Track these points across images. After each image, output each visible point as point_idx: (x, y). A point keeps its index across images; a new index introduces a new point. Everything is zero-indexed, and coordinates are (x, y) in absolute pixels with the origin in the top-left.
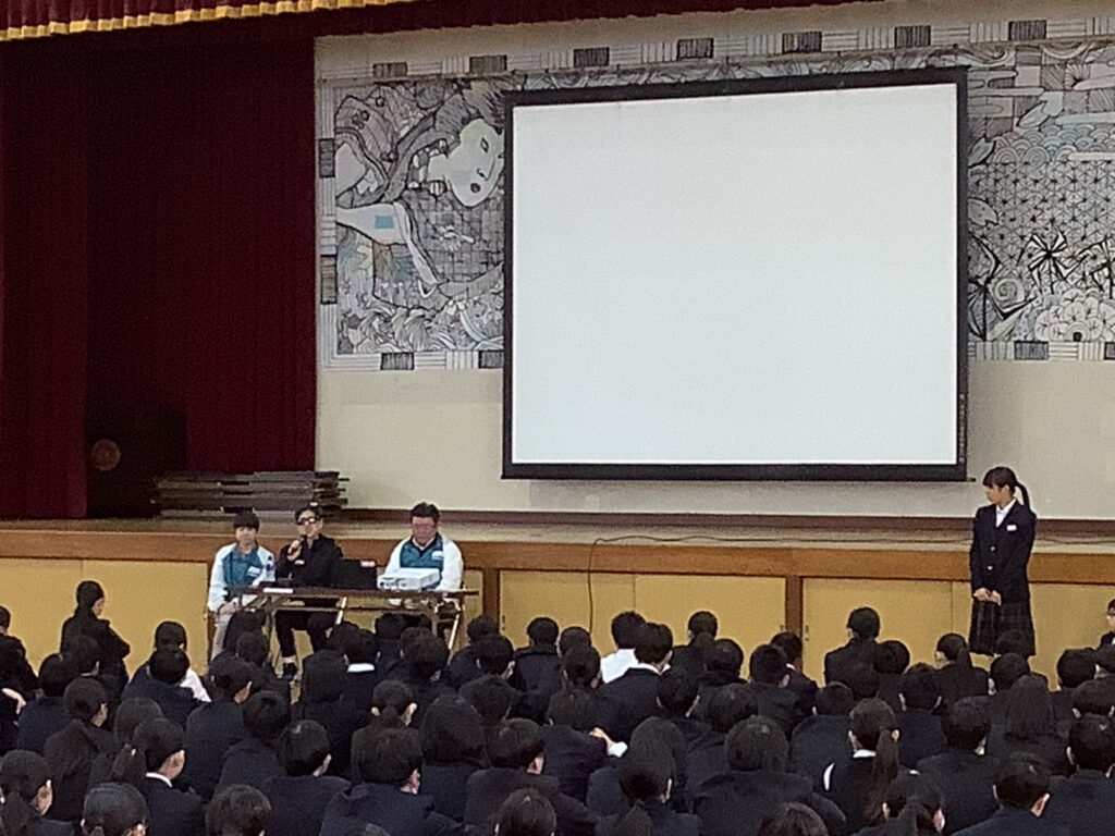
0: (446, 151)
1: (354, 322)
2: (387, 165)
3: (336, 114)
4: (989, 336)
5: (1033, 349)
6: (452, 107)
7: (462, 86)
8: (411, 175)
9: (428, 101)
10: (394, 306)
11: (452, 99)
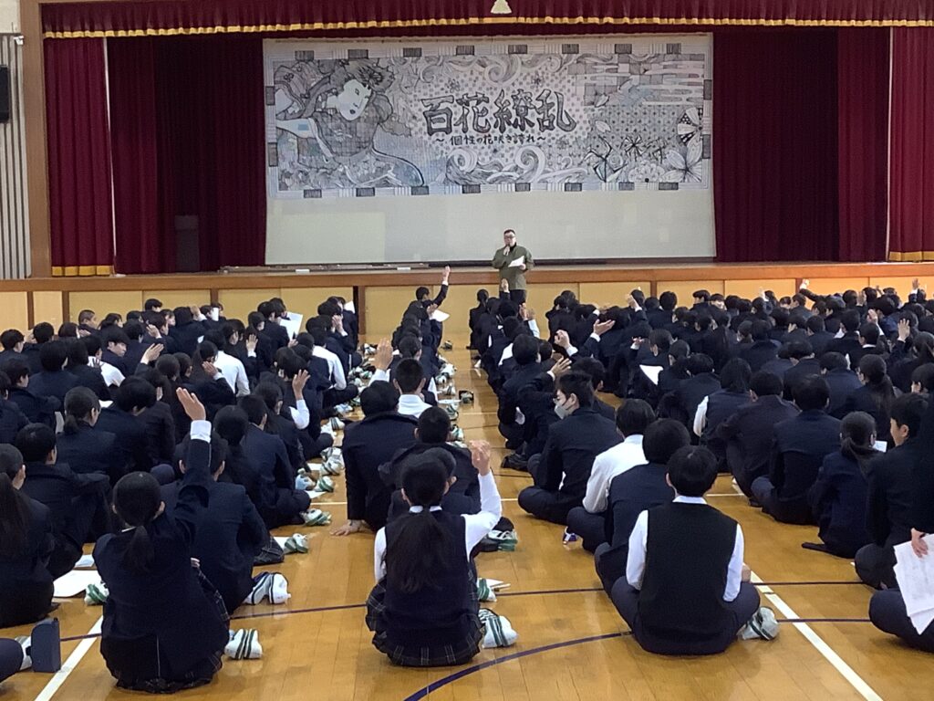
0: (337, 94)
1: (288, 175)
2: (304, 100)
3: (275, 75)
4: (608, 180)
5: (627, 185)
6: (339, 74)
7: (344, 63)
8: (317, 103)
9: (326, 69)
10: (311, 167)
11: (339, 70)
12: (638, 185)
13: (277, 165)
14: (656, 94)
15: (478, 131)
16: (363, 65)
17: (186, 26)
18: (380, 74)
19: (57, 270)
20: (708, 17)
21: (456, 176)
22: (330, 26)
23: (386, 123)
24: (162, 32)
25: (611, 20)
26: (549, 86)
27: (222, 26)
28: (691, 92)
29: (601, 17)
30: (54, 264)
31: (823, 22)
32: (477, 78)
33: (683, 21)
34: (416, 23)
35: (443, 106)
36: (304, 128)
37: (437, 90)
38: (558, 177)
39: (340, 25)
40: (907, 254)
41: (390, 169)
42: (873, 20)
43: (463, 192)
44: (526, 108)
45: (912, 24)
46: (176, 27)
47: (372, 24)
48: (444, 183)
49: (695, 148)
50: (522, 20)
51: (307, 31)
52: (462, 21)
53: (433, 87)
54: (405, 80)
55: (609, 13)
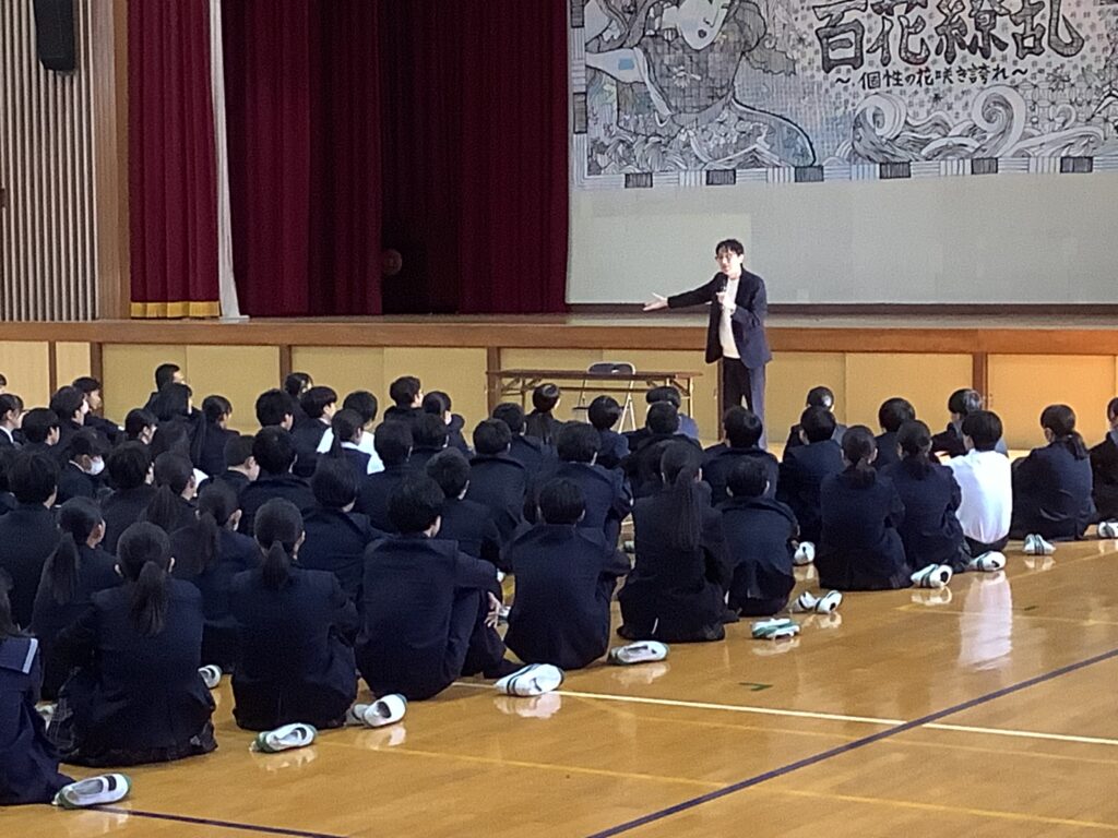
0: (678, 4)
1: (602, 149)
8: (648, 24)
10: (636, 134)
13: (586, 132)
15: (907, 61)
19: (136, 308)
21: (870, 146)
23: (755, 51)
30: (134, 300)
35: (849, 17)
36: (626, 65)
41: (760, 135)
43: (881, 177)
44: (994, 14)
48: (849, 160)
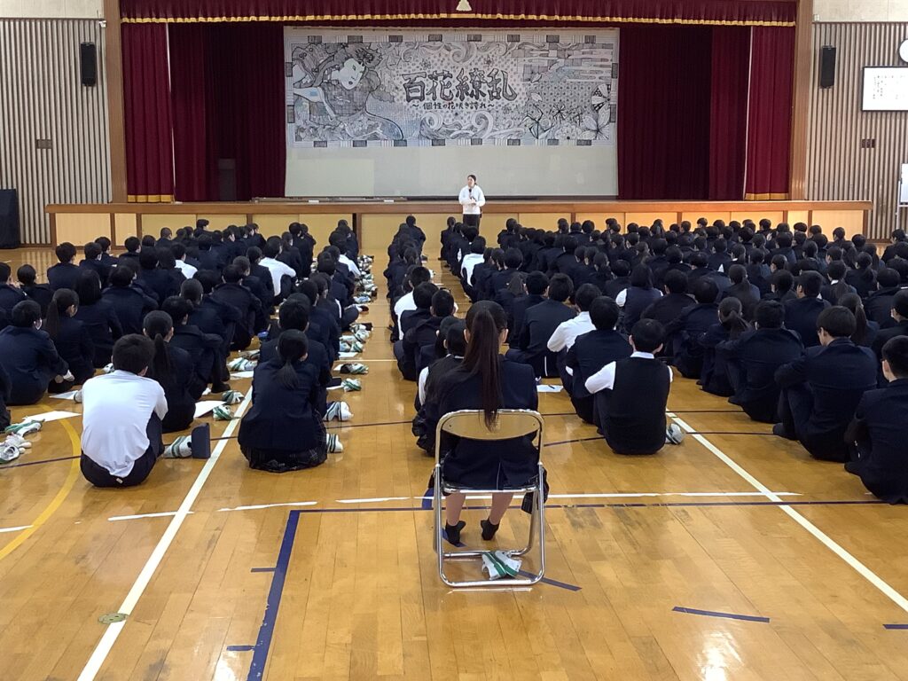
0: (339, 69)
1: (302, 130)
2: (315, 73)
3: (293, 54)
4: (540, 137)
5: (554, 142)
6: (341, 53)
7: (344, 46)
8: (324, 77)
9: (331, 50)
10: (319, 124)
11: (341, 51)
12: (563, 142)
13: (294, 122)
14: (576, 73)
15: (443, 99)
16: (360, 47)
17: (228, 16)
18: (371, 55)
19: (131, 198)
20: (617, 17)
21: (427, 133)
22: (336, 18)
23: (375, 92)
24: (210, 19)
25: (545, 17)
26: (498, 66)
27: (256, 16)
28: (602, 72)
29: (538, 15)
30: (129, 193)
31: (702, 22)
32: (444, 59)
33: (599, 19)
34: (400, 16)
35: (418, 80)
36: (314, 94)
37: (414, 68)
38: (503, 134)
39: (343, 17)
40: (758, 195)
41: (378, 126)
42: (739, 20)
43: (433, 145)
44: (480, 82)
45: (767, 24)
46: (221, 16)
47: (368, 17)
48: (418, 138)
49: (604, 114)
50: (479, 16)
51: (319, 21)
52: (435, 16)
53: (410, 64)
54: (390, 60)
55: (544, 11)
